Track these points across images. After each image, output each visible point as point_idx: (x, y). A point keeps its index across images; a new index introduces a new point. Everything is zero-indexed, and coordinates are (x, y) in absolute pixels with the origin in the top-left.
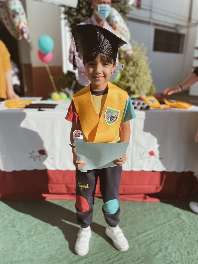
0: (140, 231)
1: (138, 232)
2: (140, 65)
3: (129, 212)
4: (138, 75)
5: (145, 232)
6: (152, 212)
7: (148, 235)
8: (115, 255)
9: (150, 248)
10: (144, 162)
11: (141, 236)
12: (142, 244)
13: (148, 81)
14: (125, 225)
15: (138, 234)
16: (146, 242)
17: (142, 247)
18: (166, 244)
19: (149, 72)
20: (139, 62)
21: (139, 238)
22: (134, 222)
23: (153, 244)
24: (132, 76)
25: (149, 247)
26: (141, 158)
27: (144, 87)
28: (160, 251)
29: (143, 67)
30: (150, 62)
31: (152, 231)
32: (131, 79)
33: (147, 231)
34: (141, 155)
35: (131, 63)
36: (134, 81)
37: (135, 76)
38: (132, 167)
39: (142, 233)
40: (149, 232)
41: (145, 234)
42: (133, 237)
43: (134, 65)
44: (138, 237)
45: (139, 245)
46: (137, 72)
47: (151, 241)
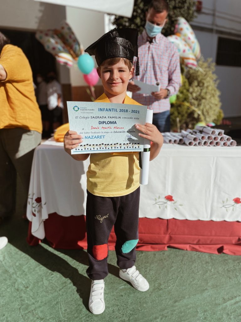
0: (226, 297)
1: (224, 299)
2: (206, 85)
3: (209, 272)
4: (203, 98)
5: (232, 298)
6: (237, 274)
7: (237, 302)
10: (227, 210)
11: (228, 303)
12: (231, 313)
13: (216, 105)
14: (206, 289)
15: (225, 301)
16: (235, 311)
17: (232, 317)
19: (218, 93)
20: (205, 82)
21: (226, 306)
22: (217, 286)
24: (196, 99)
26: (223, 206)
27: (211, 113)
29: (210, 88)
30: (218, 82)
32: (196, 103)
33: (236, 297)
34: (223, 202)
35: (196, 83)
36: (199, 105)
37: (199, 99)
38: (211, 216)
39: (229, 300)
40: (238, 299)
41: (233, 301)
42: (220, 304)
43: (198, 85)
44: (225, 304)
45: (228, 314)
46: (202, 94)
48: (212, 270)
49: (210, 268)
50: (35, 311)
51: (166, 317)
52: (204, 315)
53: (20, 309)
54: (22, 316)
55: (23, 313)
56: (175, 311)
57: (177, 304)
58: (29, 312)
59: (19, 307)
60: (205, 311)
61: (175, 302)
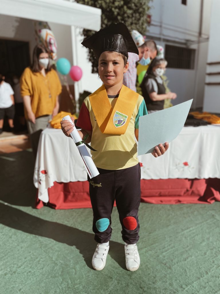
0: (183, 228)
5: (188, 228)
7: (191, 231)
8: (168, 245)
9: (195, 239)
10: (179, 171)
11: (185, 232)
12: (188, 237)
14: (170, 225)
15: (183, 230)
16: (190, 235)
17: (188, 239)
18: (208, 236)
22: (177, 223)
23: (196, 237)
25: (193, 238)
28: (203, 241)
31: (194, 228)
39: (185, 229)
40: (191, 229)
41: (188, 230)
42: (180, 233)
44: (183, 233)
45: (185, 238)
47: (194, 234)
48: (173, 214)
49: (171, 213)
50: (53, 247)
51: (145, 242)
52: (170, 239)
53: (41, 247)
54: (44, 251)
55: (44, 249)
56: (150, 238)
57: (151, 234)
58: (48, 248)
59: (40, 246)
60: (170, 237)
61: (150, 233)
